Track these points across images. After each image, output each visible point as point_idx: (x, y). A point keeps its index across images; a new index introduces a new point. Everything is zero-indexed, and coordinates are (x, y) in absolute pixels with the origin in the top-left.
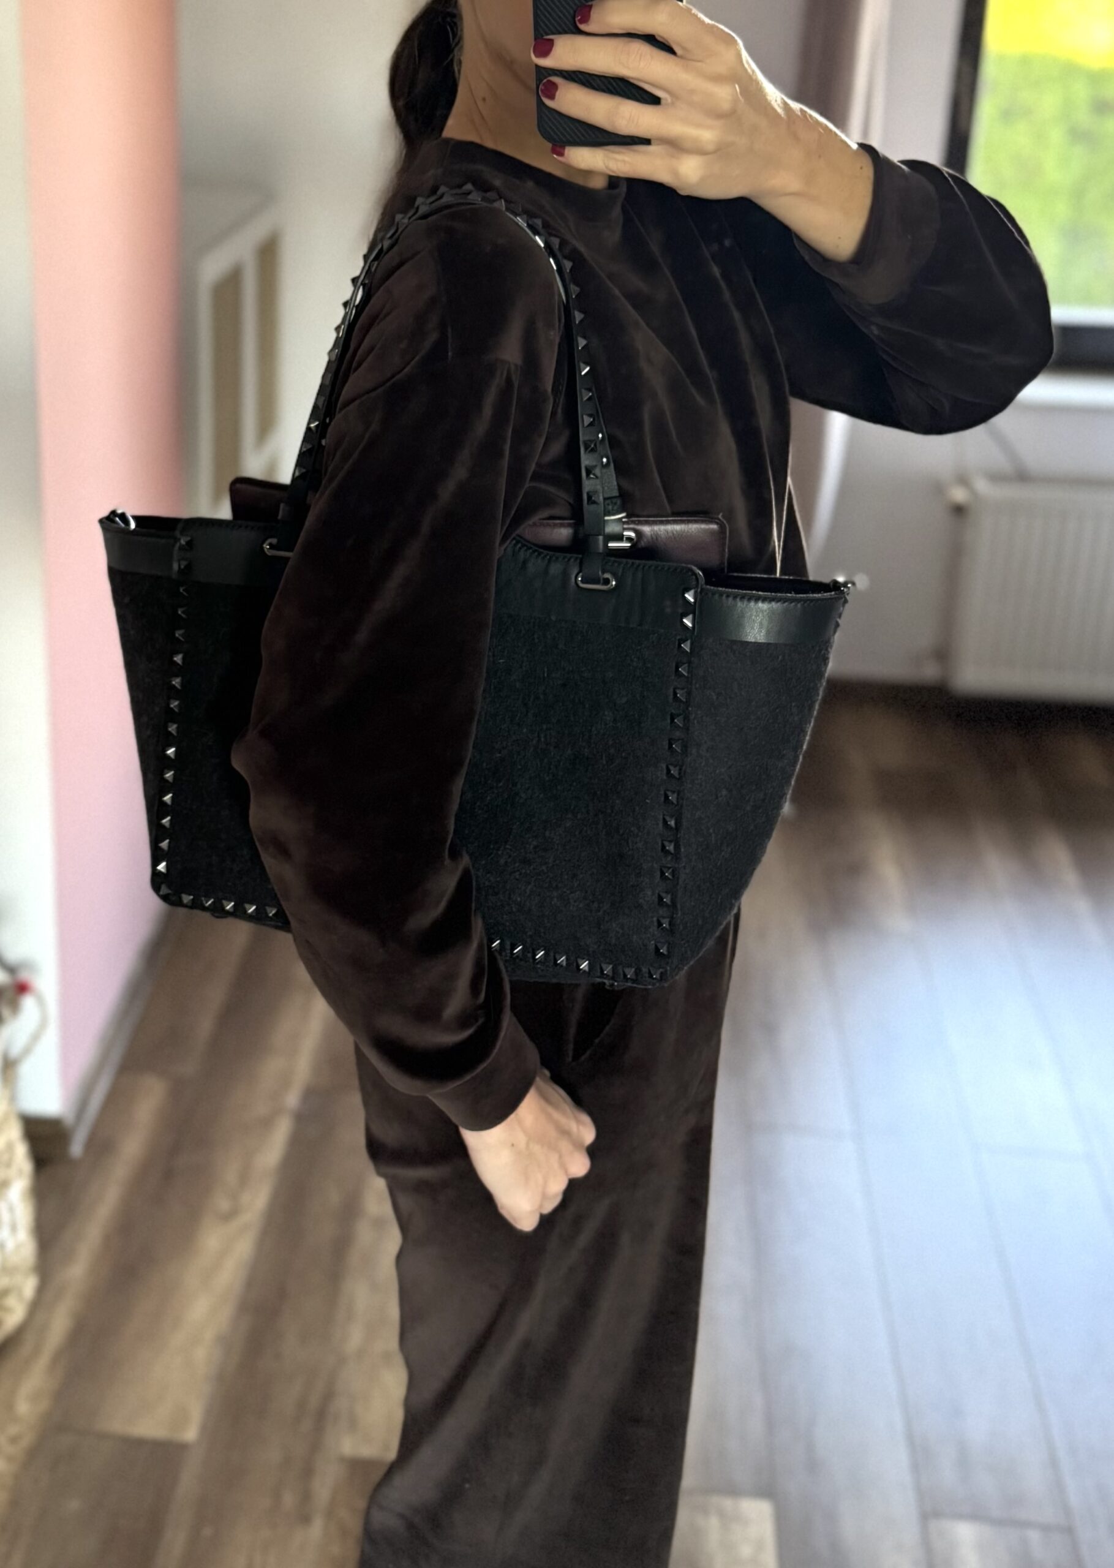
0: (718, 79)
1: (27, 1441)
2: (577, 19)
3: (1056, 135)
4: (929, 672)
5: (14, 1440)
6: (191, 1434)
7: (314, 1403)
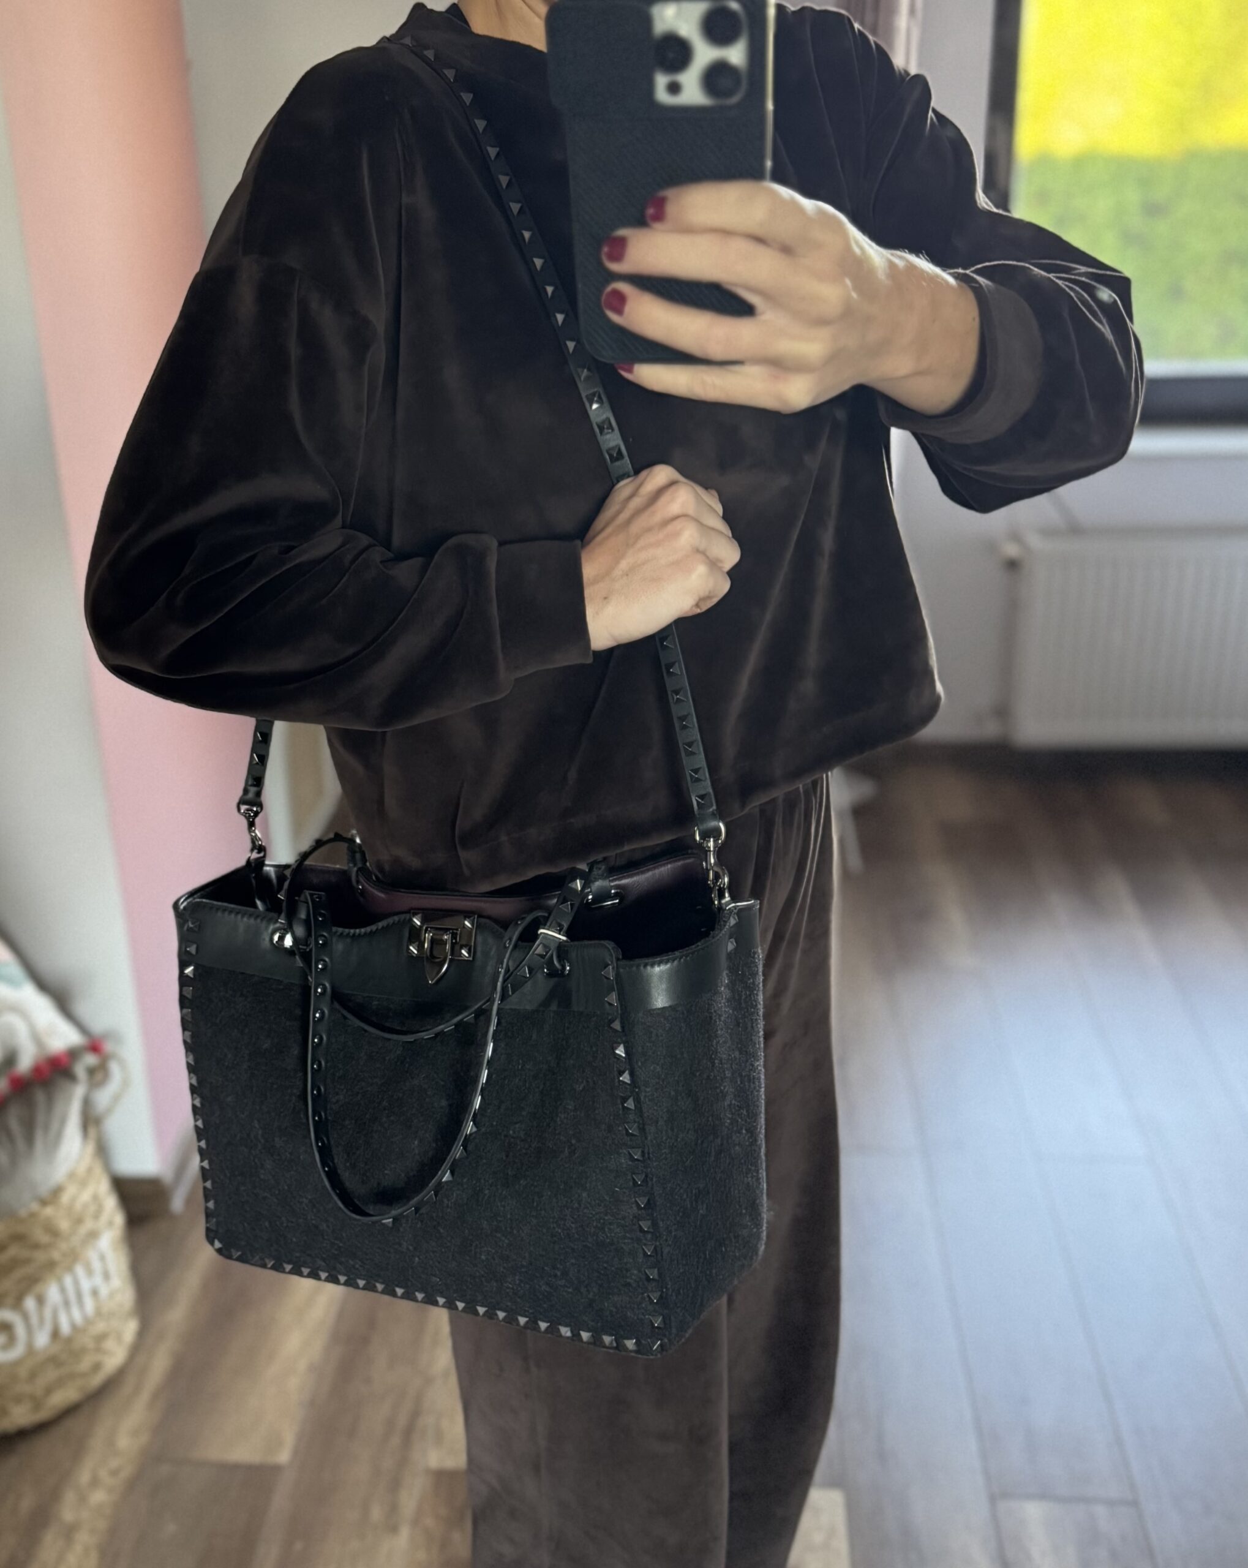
1: (127, 1472)
5: (114, 1473)
6: (284, 1457)
7: (402, 1421)
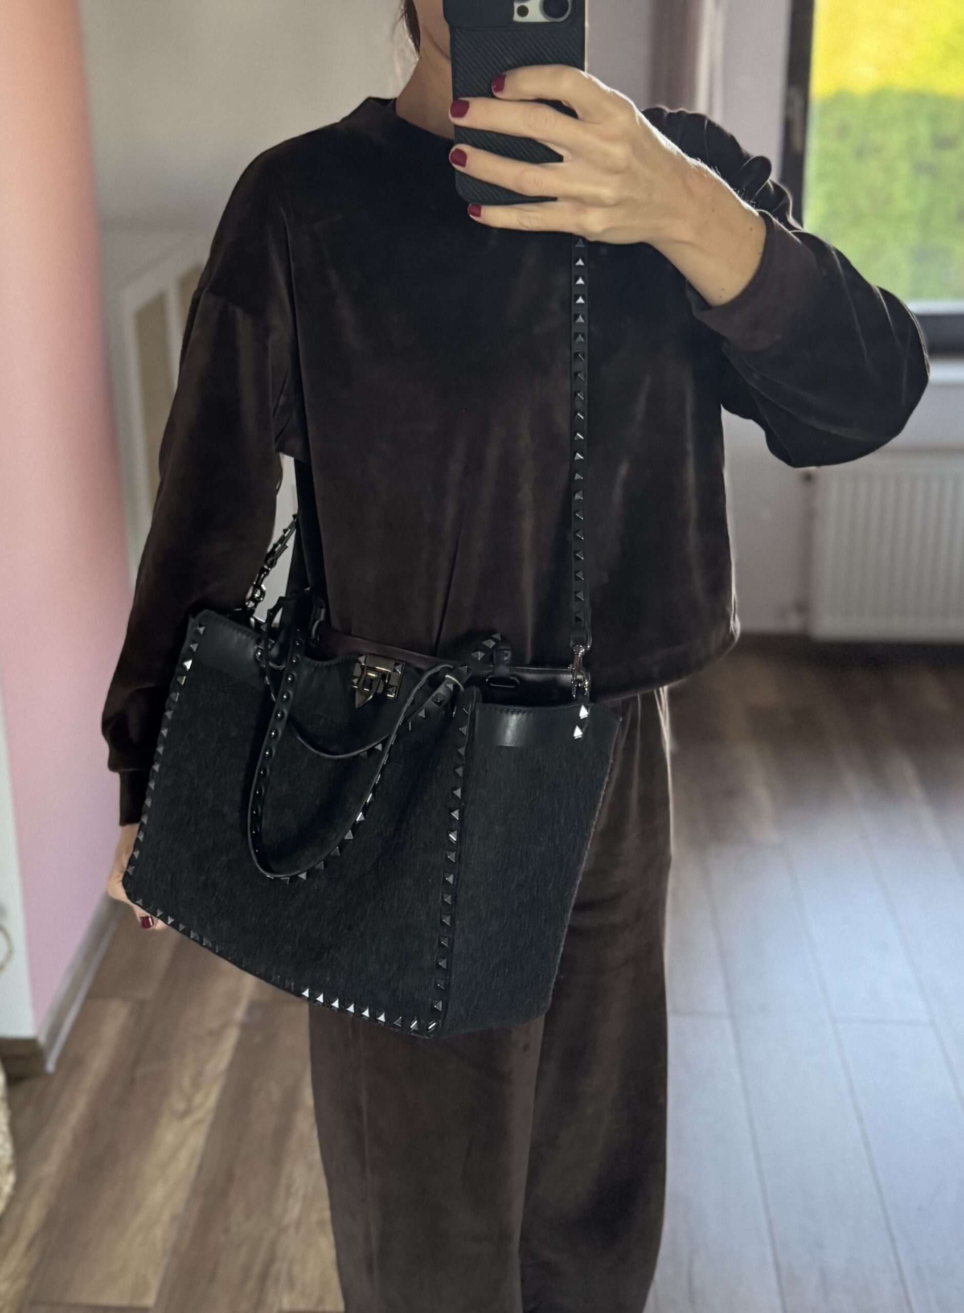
0: (612, 139)
2: (493, 88)
3: (904, 168)
4: (793, 623)
7: (257, 1269)
